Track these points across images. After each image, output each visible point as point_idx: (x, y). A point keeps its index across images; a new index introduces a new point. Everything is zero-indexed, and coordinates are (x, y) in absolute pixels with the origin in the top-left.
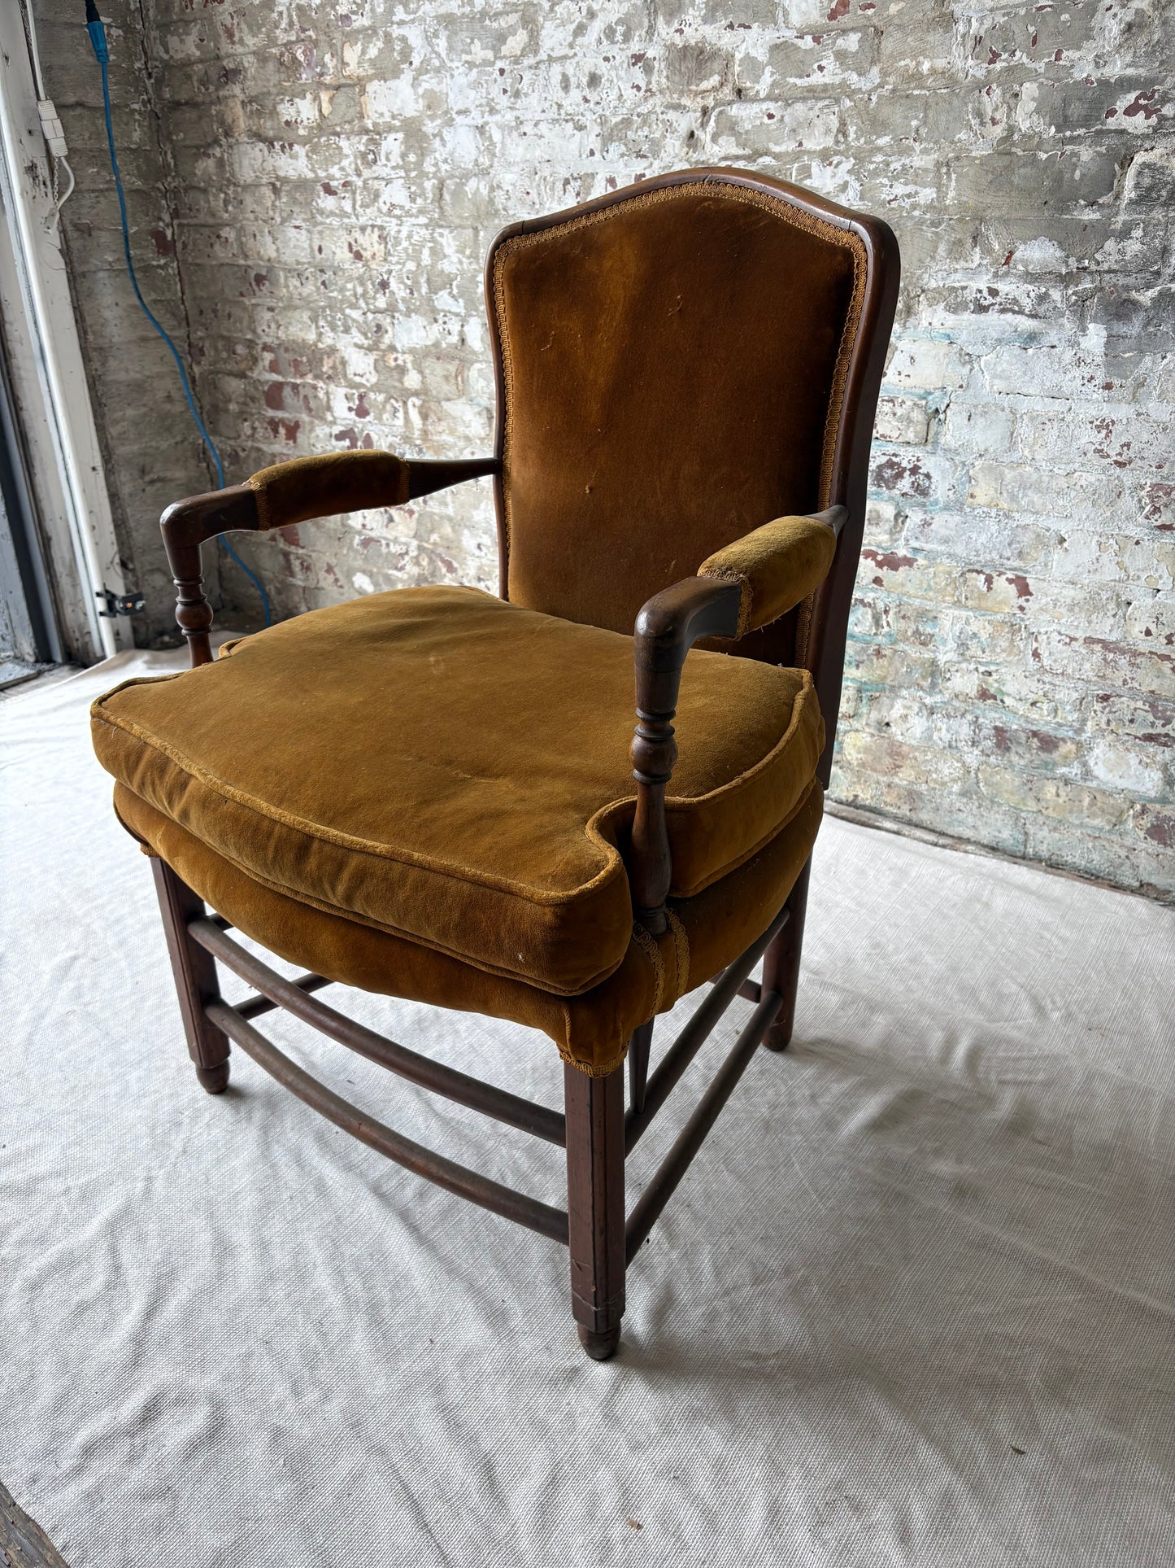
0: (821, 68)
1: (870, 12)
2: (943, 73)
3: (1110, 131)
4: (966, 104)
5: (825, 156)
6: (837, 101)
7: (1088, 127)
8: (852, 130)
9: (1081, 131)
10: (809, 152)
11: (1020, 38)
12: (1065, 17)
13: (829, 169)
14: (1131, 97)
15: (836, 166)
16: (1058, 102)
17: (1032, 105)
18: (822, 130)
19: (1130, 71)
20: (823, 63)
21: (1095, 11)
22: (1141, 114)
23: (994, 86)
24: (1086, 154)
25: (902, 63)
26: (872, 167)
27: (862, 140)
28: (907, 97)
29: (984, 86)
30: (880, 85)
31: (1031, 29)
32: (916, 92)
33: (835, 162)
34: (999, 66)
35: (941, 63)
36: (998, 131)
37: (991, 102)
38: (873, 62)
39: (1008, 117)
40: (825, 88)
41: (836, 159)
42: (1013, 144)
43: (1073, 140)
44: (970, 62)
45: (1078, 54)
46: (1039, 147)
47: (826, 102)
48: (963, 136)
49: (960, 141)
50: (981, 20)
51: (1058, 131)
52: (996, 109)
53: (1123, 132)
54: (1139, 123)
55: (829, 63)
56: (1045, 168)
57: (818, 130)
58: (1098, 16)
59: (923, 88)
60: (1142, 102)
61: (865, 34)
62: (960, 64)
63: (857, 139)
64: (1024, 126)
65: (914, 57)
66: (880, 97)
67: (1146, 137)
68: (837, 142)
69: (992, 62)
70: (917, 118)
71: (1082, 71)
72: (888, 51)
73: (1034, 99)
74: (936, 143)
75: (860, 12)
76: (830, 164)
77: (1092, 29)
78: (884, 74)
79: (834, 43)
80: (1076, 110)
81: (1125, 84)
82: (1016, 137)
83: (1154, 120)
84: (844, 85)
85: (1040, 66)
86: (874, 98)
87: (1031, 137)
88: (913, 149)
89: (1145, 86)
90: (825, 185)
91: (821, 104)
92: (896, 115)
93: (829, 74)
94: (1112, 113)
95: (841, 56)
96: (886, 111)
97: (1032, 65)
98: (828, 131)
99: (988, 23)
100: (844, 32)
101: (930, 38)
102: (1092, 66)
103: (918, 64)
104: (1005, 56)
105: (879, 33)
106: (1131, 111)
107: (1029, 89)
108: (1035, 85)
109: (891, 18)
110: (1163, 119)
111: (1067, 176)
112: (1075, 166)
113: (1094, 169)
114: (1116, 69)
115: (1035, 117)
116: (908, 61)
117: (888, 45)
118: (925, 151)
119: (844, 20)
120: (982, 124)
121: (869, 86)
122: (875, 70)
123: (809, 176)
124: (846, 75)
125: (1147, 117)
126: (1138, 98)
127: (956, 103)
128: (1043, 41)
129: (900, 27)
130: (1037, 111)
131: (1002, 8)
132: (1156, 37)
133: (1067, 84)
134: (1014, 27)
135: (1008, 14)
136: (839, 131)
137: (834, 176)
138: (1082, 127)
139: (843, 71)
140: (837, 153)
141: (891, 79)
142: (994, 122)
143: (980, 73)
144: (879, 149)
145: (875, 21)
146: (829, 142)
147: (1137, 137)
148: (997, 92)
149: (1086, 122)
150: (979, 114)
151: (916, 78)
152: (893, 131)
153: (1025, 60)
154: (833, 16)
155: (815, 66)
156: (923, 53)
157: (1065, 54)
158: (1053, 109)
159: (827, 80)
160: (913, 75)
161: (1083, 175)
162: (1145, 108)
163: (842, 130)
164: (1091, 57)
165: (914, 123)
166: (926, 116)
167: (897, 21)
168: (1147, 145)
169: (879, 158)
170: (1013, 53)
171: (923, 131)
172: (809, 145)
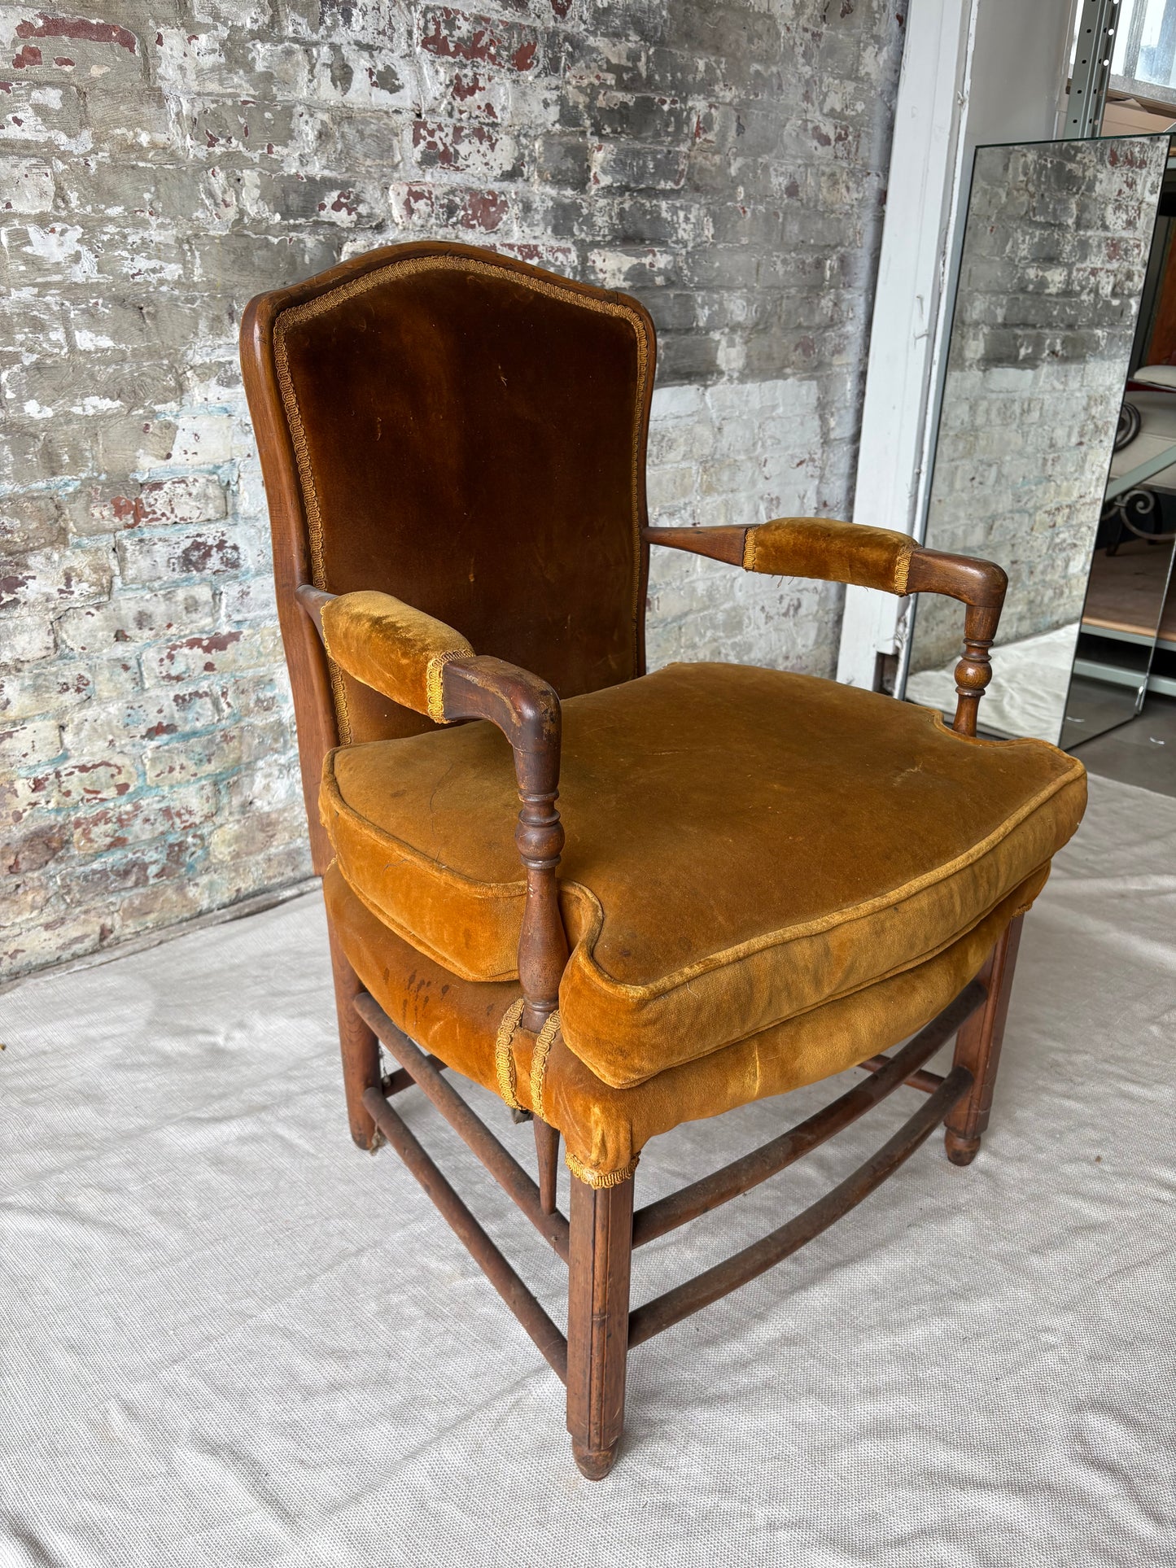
0: (18, 122)
1: (68, 69)
2: (164, 148)
3: (324, 223)
4: (197, 183)
5: (42, 221)
6: (48, 162)
7: (307, 217)
8: (73, 197)
9: (301, 221)
10: (22, 216)
11: (233, 127)
12: (268, 115)
13: (54, 238)
14: (335, 194)
15: (63, 233)
16: (279, 193)
17: (256, 193)
18: (36, 192)
19: (327, 173)
20: (20, 116)
21: (291, 116)
22: (344, 211)
23: (217, 169)
24: (310, 241)
25: (118, 131)
26: (105, 238)
27: (89, 208)
28: (133, 167)
29: (207, 165)
30: (94, 151)
31: (242, 121)
32: (141, 164)
33: (58, 229)
34: (218, 150)
35: (161, 138)
36: (231, 214)
37: (219, 180)
38: (84, 124)
39: (237, 200)
40: (27, 145)
41: (58, 227)
42: (245, 227)
43: (295, 228)
44: (189, 142)
45: (285, 151)
46: (268, 230)
47: (34, 161)
48: (199, 214)
49: (198, 219)
50: (192, 101)
51: (283, 218)
52: (224, 192)
53: (333, 224)
54: (343, 218)
55: (27, 114)
56: (279, 252)
57: (30, 192)
58: (295, 120)
59: (145, 160)
60: (343, 200)
61: (67, 92)
62: (179, 143)
63: (82, 205)
64: (252, 210)
65: (130, 127)
66: (99, 164)
67: (349, 230)
68: (57, 208)
69: (210, 145)
70: (149, 191)
71: (290, 166)
72: (99, 115)
73: (257, 186)
74: (173, 219)
75: (55, 66)
76: (53, 231)
77: (293, 131)
78: (98, 139)
79: (29, 95)
80: (294, 201)
81: (328, 184)
82: (246, 220)
83: (354, 216)
84: (49, 143)
85: (256, 156)
86: (93, 165)
87: (260, 222)
88: (147, 223)
89: (343, 186)
90: (51, 254)
91: (26, 162)
92: (126, 185)
93: (30, 129)
94: (323, 207)
95: (41, 110)
96: (110, 180)
97: (247, 154)
98: (43, 194)
99: (199, 107)
100: (39, 85)
101: (145, 109)
102: (298, 164)
103: (136, 135)
104: (222, 141)
105: (82, 94)
106: (337, 206)
107: (250, 176)
108: (255, 174)
109: (93, 81)
110: (360, 216)
111: (299, 260)
112: (303, 251)
113: (318, 253)
114: (317, 169)
115: (261, 203)
116: (123, 130)
117: (97, 109)
118: (161, 226)
119: (36, 70)
120: (216, 204)
121: (81, 150)
122: (86, 134)
123: (29, 243)
124: (53, 134)
125: (349, 214)
126: (339, 197)
127: (185, 180)
128: (255, 134)
129: (106, 92)
130: (262, 197)
131: (209, 94)
132: (339, 146)
133: (282, 176)
134: (224, 115)
135: (217, 102)
136: (56, 195)
137: (61, 244)
138: (302, 216)
139: (49, 129)
140: (57, 219)
141: (106, 146)
142: (227, 206)
143: (202, 152)
144: (111, 220)
145: (75, 80)
146: (47, 206)
147: (343, 229)
148: (221, 175)
149: (305, 212)
150: (211, 194)
151: (136, 148)
152: (124, 202)
153: (241, 148)
154: (19, 62)
155: (10, 117)
156: (139, 124)
157: (275, 149)
158: (275, 198)
159: (28, 136)
160: (132, 146)
161: (311, 260)
162: (345, 205)
163: (60, 194)
164: (296, 155)
165: (147, 196)
166: (157, 190)
167: (100, 85)
168: (351, 238)
169: (111, 229)
170: (229, 140)
171: (159, 206)
172: (17, 207)
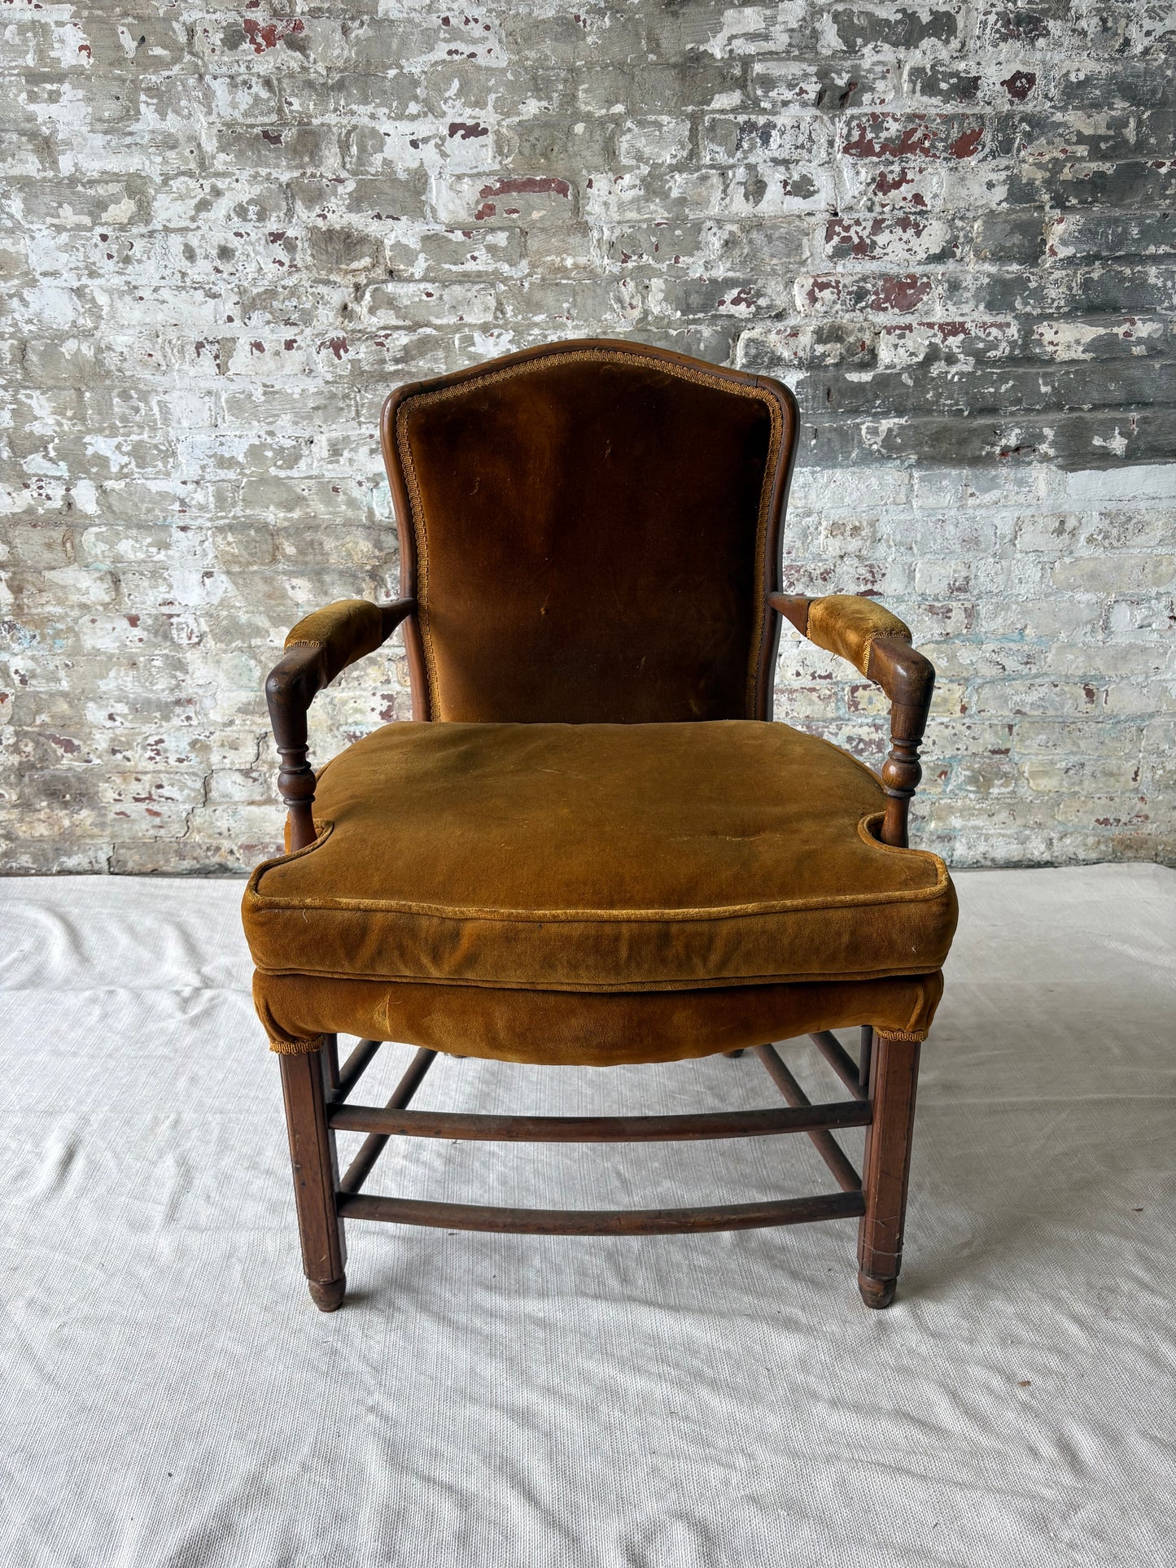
0: (474, 258)
1: (515, 216)
2: (585, 268)
3: (722, 316)
4: (608, 293)
5: (485, 329)
6: (493, 285)
7: (706, 312)
8: (509, 309)
9: (701, 315)
10: (470, 325)
11: (645, 245)
12: (678, 232)
13: (492, 340)
14: (735, 292)
15: (498, 336)
16: (681, 294)
17: (661, 296)
18: (481, 307)
19: (731, 274)
20: (476, 254)
21: (700, 231)
22: (743, 305)
23: (628, 280)
24: (707, 332)
25: (549, 258)
26: (531, 338)
27: (520, 317)
28: (557, 284)
29: (619, 279)
30: (530, 275)
31: (654, 239)
32: (564, 282)
33: (496, 334)
34: (630, 265)
35: (582, 260)
36: (636, 314)
37: (628, 290)
38: (522, 256)
39: (643, 303)
40: (479, 274)
41: (496, 332)
42: (648, 323)
43: (694, 321)
44: (606, 261)
45: (691, 260)
46: (669, 325)
47: (482, 286)
48: (608, 316)
49: (606, 320)
50: (612, 229)
51: (683, 315)
52: (632, 297)
53: (732, 316)
54: (742, 311)
55: (481, 253)
56: (677, 342)
57: (477, 307)
58: (703, 234)
59: (569, 279)
60: (743, 295)
61: (512, 233)
62: (598, 262)
63: (515, 315)
64: (656, 310)
65: (558, 254)
66: (531, 284)
67: (748, 320)
68: (496, 318)
69: (624, 261)
70: (567, 301)
71: (695, 272)
72: (535, 248)
73: (661, 291)
74: (585, 321)
75: (505, 215)
76: (492, 335)
77: (700, 243)
78: (533, 266)
79: (484, 238)
80: (695, 300)
81: (729, 283)
82: (650, 318)
83: (753, 308)
84: (496, 272)
85: (664, 267)
86: (526, 285)
87: (662, 319)
88: (565, 325)
89: (744, 284)
90: (489, 351)
91: (477, 287)
92: (550, 298)
93: (483, 263)
94: (722, 303)
95: (492, 249)
96: (538, 296)
97: (657, 266)
98: (486, 309)
99: (617, 232)
100: (492, 230)
101: (571, 240)
102: (703, 269)
103: (563, 260)
104: (635, 258)
105: (524, 233)
106: (736, 301)
107: (657, 284)
108: (661, 281)
109: (534, 222)
110: (759, 308)
111: (694, 347)
112: (699, 340)
113: (714, 342)
114: (721, 272)
115: (664, 304)
116: (553, 257)
117: (533, 243)
118: (577, 327)
119: (491, 220)
120: (623, 308)
121: (520, 274)
122: (524, 263)
123: (473, 344)
124: (498, 265)
125: (748, 307)
126: (739, 293)
127: (599, 291)
128: (664, 248)
129: (543, 230)
130: (665, 299)
131: (627, 222)
132: (746, 251)
133: (686, 281)
134: (638, 237)
135: (633, 227)
136: (497, 309)
137: (497, 344)
138: (702, 312)
139: (496, 262)
140: (496, 326)
141: (539, 270)
142: (632, 307)
143: (616, 268)
144: (536, 325)
145: (520, 223)
146: (489, 317)
147: (742, 320)
148: (631, 285)
149: (704, 308)
150: (619, 300)
151: (563, 270)
152: (547, 311)
153: (651, 261)
154: (480, 216)
155: (469, 256)
156: (566, 251)
157: (681, 259)
158: (678, 298)
159: (480, 268)
160: (559, 268)
161: (706, 347)
162: (745, 300)
163: (500, 308)
164: (701, 262)
165: (566, 305)
166: (575, 300)
167: (539, 225)
168: (749, 326)
169: (536, 331)
170: (641, 256)
171: (574, 312)
172: (468, 319)
